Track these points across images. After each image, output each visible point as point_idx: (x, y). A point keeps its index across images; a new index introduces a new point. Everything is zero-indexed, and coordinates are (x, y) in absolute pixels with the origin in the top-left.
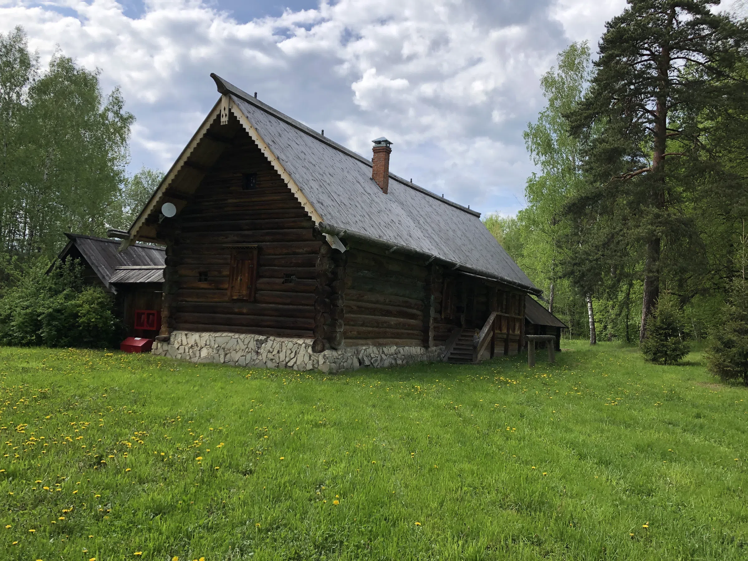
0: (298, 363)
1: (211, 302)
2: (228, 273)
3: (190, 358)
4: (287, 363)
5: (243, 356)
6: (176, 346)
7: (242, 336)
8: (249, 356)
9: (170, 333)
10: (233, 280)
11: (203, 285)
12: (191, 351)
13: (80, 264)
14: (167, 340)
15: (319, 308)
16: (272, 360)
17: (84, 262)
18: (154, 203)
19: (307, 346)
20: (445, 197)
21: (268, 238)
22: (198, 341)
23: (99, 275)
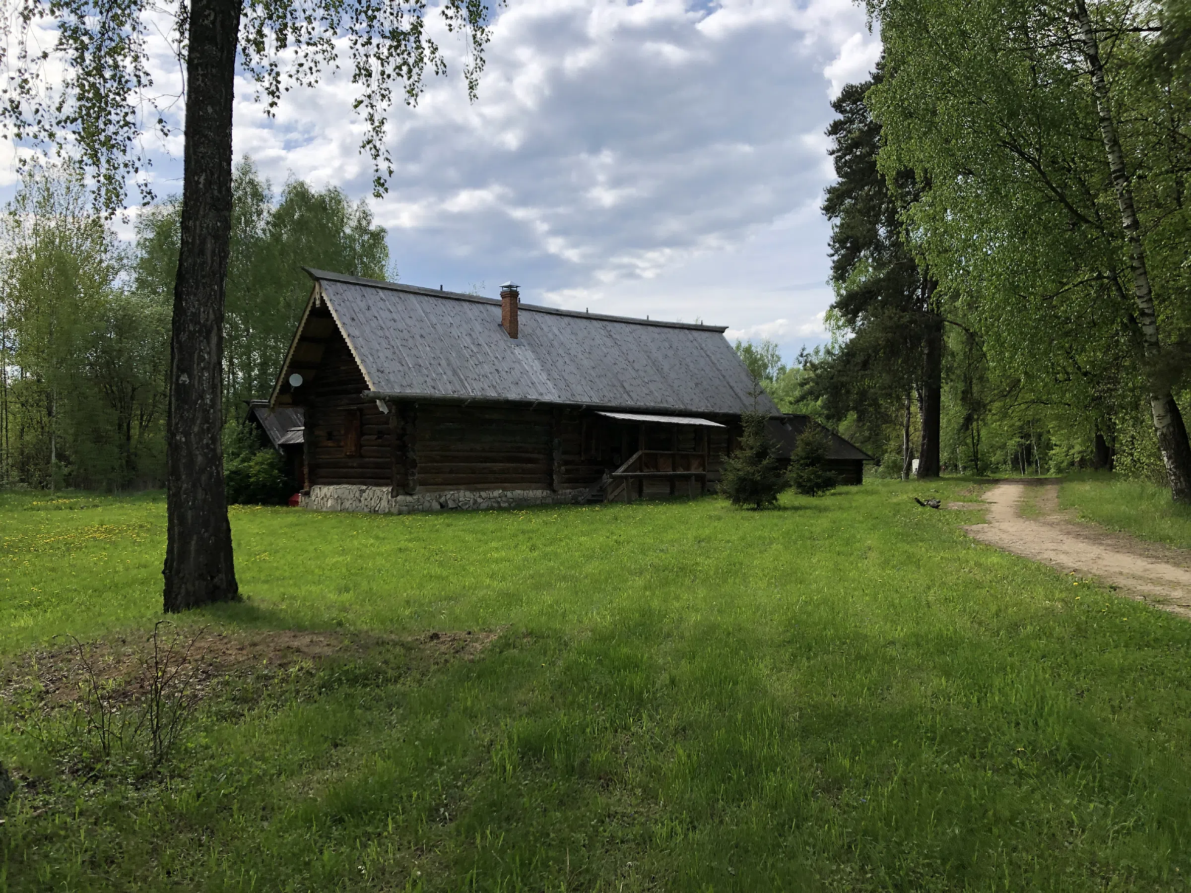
1: (335, 459)
2: (343, 432)
3: (321, 508)
4: (375, 508)
5: (351, 504)
6: (313, 498)
7: (352, 487)
8: (355, 504)
9: (310, 487)
10: (346, 438)
11: (330, 444)
12: (322, 502)
13: (257, 429)
14: (307, 494)
16: (367, 506)
17: (259, 426)
18: (283, 376)
19: (387, 493)
20: (650, 319)
22: (327, 493)
23: (271, 438)
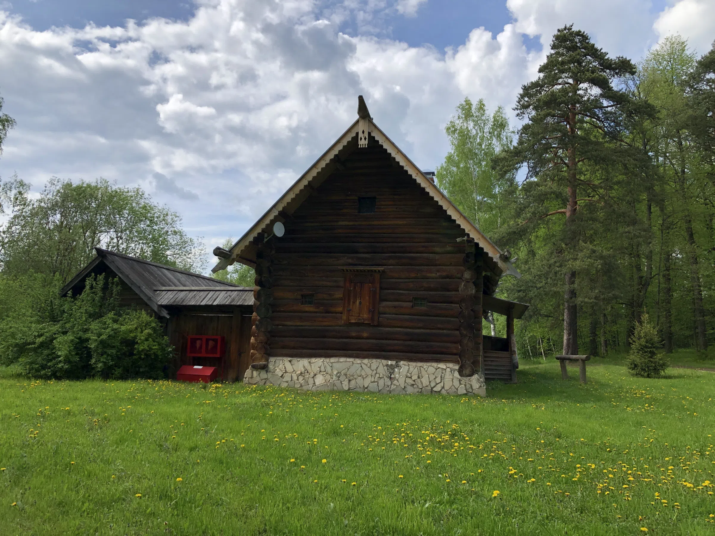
0: (447, 388)
1: (321, 326)
2: (342, 296)
3: (301, 386)
4: (432, 388)
5: (374, 382)
6: (279, 373)
7: (366, 361)
8: (381, 382)
9: (267, 360)
10: (349, 304)
11: (308, 308)
12: (301, 378)
14: (264, 368)
15: (465, 333)
16: (413, 385)
19: (452, 370)
21: (391, 261)
22: (309, 368)
23: (142, 296)
